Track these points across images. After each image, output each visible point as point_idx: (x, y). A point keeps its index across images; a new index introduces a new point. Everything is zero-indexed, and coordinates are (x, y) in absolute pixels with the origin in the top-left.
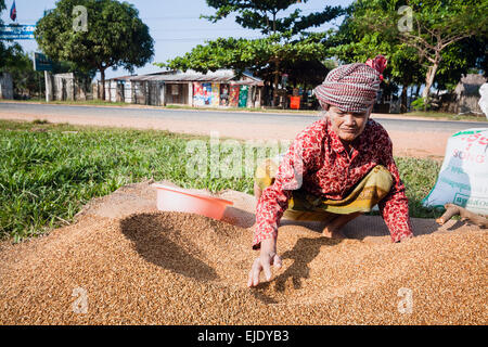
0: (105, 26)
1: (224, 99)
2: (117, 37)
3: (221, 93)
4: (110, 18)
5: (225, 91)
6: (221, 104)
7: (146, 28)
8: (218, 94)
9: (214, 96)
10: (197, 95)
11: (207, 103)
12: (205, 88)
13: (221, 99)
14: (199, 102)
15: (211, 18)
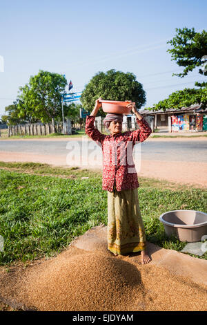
0: (116, 89)
1: (192, 125)
2: (123, 95)
3: (190, 121)
4: (119, 84)
5: (193, 120)
6: (190, 129)
7: (140, 86)
8: (188, 122)
9: (186, 124)
10: (174, 124)
11: (181, 128)
12: (179, 119)
13: (191, 125)
14: (176, 128)
15: (180, 75)
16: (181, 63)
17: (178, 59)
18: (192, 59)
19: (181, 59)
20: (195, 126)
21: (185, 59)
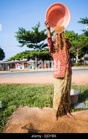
5: (26, 65)
6: (25, 68)
7: (2, 50)
9: (23, 66)
11: (21, 68)
12: (20, 65)
13: (25, 67)
14: (19, 68)
15: (20, 46)
16: (20, 42)
17: (19, 40)
18: (24, 41)
19: (20, 40)
20: (26, 67)
21: (22, 40)
